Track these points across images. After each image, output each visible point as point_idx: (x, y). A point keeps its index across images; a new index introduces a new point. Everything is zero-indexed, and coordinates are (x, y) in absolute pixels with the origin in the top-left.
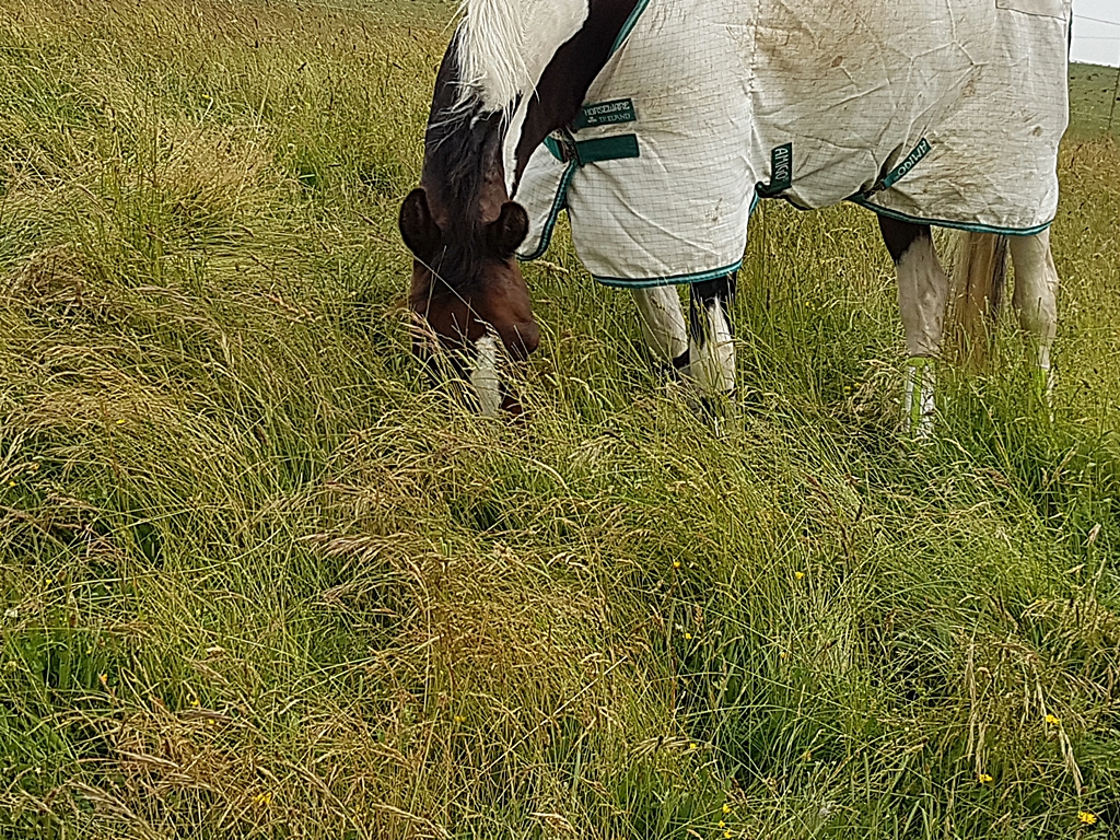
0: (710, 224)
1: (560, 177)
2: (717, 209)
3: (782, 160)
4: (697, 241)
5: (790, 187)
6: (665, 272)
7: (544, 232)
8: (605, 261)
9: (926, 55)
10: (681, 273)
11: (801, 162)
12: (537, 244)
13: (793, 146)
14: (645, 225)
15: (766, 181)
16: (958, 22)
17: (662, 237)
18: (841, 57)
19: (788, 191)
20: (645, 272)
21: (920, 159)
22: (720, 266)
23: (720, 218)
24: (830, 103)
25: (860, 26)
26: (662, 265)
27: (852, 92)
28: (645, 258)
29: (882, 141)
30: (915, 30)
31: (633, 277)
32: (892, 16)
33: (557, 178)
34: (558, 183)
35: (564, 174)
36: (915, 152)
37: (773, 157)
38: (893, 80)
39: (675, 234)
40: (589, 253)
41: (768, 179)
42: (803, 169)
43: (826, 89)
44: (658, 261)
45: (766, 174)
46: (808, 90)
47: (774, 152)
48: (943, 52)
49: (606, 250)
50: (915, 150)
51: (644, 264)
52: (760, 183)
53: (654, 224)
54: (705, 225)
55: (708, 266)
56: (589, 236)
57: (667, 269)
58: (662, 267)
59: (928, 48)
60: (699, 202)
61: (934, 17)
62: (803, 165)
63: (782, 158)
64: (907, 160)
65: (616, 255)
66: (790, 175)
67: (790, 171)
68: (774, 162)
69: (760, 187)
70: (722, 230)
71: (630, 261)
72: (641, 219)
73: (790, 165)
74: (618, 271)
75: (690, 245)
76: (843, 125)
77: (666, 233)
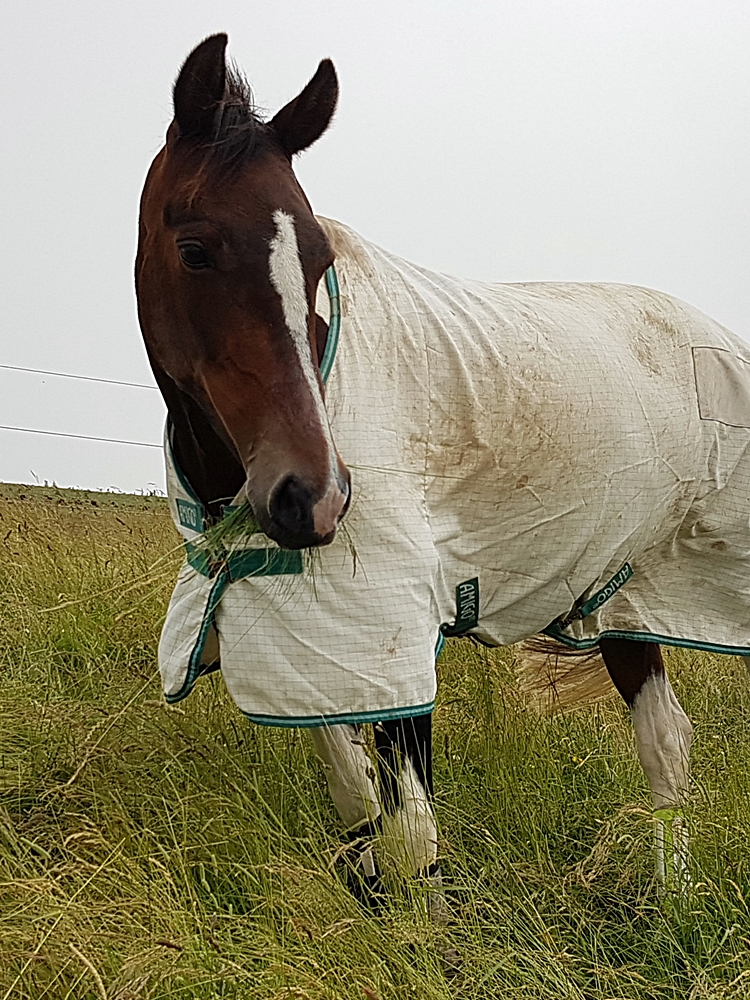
0: (385, 656)
1: (207, 596)
2: (394, 639)
3: (467, 597)
4: (369, 674)
5: (476, 625)
6: (330, 709)
7: (190, 662)
8: (259, 694)
9: (625, 470)
10: (349, 711)
11: (489, 599)
12: (184, 678)
13: (479, 581)
14: (308, 653)
15: (451, 621)
16: (658, 435)
17: (329, 667)
18: (526, 477)
19: (475, 629)
20: (307, 709)
21: (621, 584)
22: (396, 706)
23: (397, 650)
24: (517, 531)
25: (546, 441)
26: (328, 701)
27: (542, 517)
28: (309, 693)
29: (577, 568)
30: (608, 444)
31: (292, 714)
32: (580, 430)
33: (204, 597)
34: (206, 602)
35: (212, 591)
36: (616, 577)
37: (458, 594)
38: (589, 501)
39: (344, 665)
40: (242, 686)
41: (454, 620)
42: (492, 604)
43: (512, 513)
44: (323, 696)
45: (451, 613)
46: (492, 515)
47: (458, 589)
48: (645, 467)
49: (261, 681)
50: (617, 575)
51: (308, 700)
52: (446, 624)
53: (320, 652)
54: (379, 656)
55: (381, 705)
56: (241, 665)
57: (333, 705)
58: (328, 703)
59: (626, 464)
60: (373, 629)
61: (630, 429)
62: (491, 600)
63: (468, 596)
64: (608, 586)
65: (273, 687)
66: (476, 615)
67: (476, 610)
68: (459, 601)
69: (445, 628)
70: (401, 665)
71: (290, 695)
72: (305, 646)
73: (477, 603)
74: (274, 706)
75: (362, 679)
76: (534, 554)
77: (333, 663)
